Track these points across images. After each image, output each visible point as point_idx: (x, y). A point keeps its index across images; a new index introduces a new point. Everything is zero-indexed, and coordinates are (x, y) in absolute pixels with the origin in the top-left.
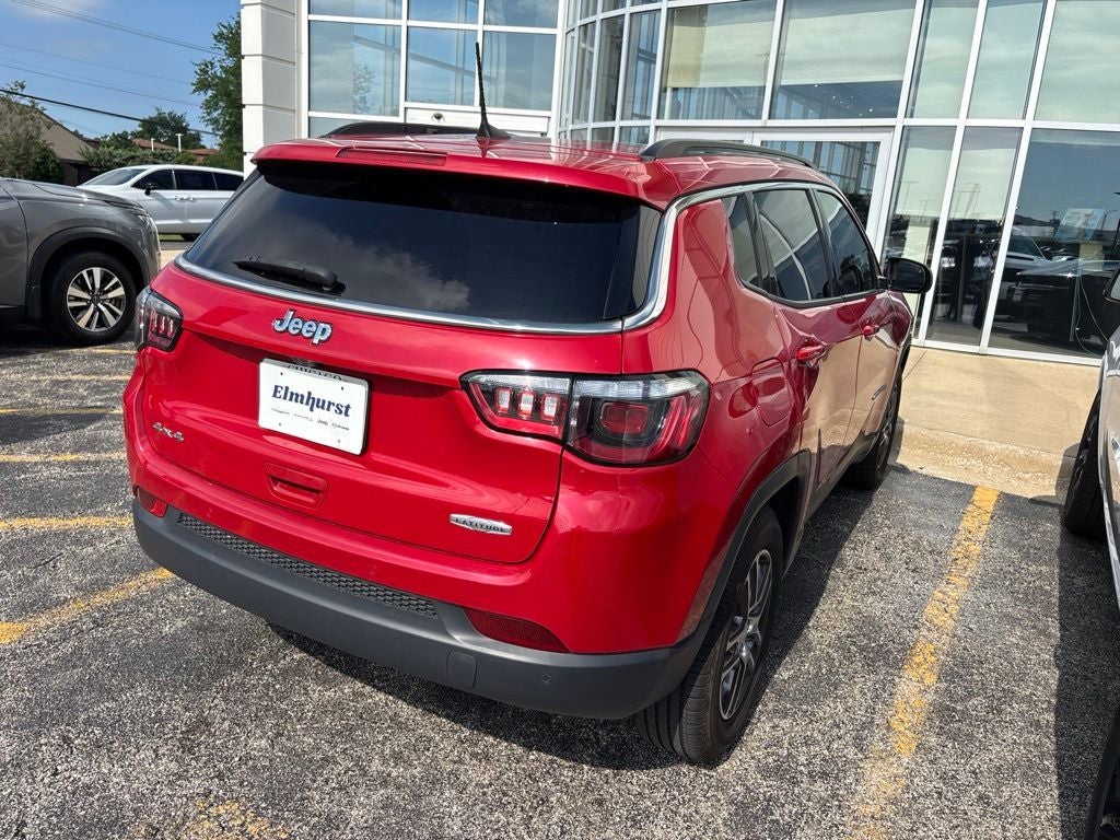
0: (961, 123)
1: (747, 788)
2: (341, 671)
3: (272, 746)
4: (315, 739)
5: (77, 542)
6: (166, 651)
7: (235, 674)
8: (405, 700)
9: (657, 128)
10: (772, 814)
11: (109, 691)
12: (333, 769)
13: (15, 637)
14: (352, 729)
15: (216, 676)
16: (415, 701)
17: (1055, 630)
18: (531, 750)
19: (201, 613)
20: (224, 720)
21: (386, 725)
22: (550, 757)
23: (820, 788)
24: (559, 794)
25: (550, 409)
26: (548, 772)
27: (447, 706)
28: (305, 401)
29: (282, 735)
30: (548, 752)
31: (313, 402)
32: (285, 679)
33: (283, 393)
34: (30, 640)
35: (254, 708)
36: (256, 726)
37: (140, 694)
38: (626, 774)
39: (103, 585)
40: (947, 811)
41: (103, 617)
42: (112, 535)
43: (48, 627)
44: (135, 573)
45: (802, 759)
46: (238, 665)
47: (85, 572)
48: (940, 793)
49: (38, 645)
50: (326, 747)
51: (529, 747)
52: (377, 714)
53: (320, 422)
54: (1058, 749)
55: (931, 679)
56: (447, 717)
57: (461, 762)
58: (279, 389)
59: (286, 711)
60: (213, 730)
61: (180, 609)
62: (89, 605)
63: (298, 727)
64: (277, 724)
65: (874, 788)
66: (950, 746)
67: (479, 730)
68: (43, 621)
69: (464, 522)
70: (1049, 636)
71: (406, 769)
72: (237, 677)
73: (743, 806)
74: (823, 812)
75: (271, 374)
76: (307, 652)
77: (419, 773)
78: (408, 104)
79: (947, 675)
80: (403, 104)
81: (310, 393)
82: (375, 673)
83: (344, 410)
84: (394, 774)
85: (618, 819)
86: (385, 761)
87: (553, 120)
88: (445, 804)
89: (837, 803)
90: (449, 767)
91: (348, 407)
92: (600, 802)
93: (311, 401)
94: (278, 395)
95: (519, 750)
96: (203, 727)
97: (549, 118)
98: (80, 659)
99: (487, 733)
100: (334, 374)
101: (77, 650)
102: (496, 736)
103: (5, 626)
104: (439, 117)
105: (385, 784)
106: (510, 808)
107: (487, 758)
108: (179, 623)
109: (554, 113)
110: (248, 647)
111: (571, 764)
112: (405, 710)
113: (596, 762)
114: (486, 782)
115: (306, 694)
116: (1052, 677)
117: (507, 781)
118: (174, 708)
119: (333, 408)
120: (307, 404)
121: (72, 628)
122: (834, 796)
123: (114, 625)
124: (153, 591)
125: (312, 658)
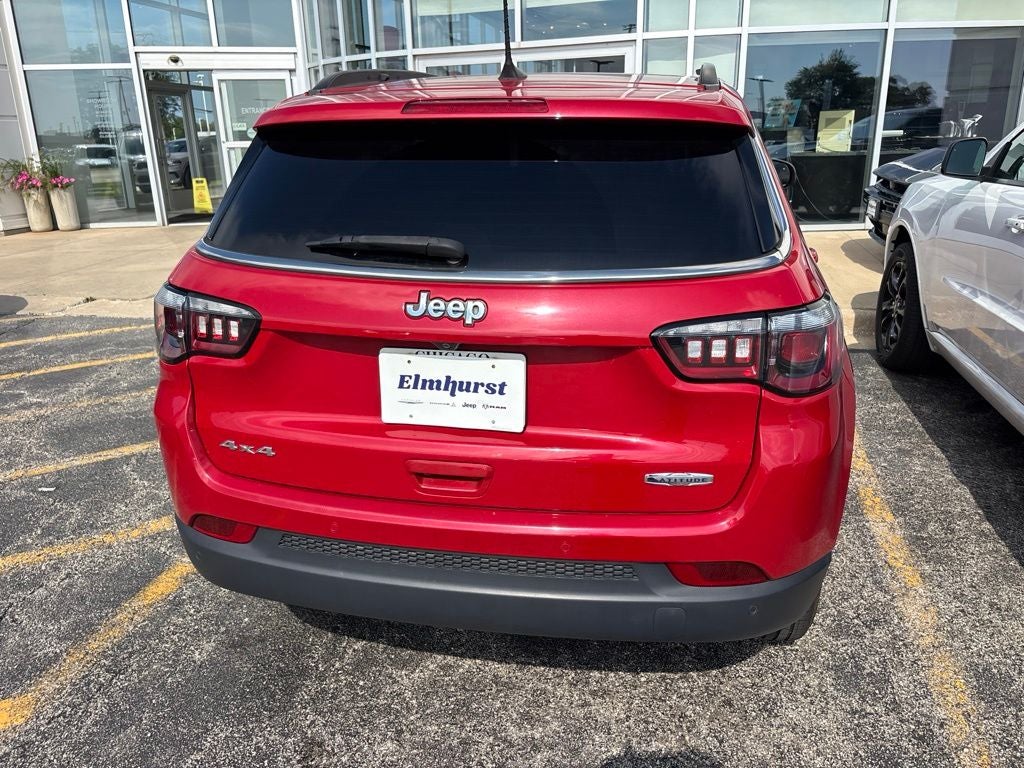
0: (691, 33)
1: (831, 652)
2: (413, 649)
3: (401, 745)
4: (438, 725)
5: (20, 586)
6: (215, 680)
7: (308, 683)
8: (493, 660)
9: (414, 56)
10: (864, 669)
11: (184, 742)
12: (477, 749)
13: (28, 713)
14: (466, 704)
15: (290, 691)
16: (504, 659)
17: (939, 454)
18: (638, 673)
19: (223, 629)
20: (333, 734)
21: (494, 691)
22: (659, 675)
23: (880, 633)
24: (691, 707)
25: (743, 351)
26: (666, 689)
27: (536, 654)
28: (442, 386)
29: (402, 731)
30: (654, 670)
31: (452, 386)
32: (363, 674)
33: (411, 382)
34: (49, 711)
35: (354, 713)
36: (371, 730)
37: (222, 735)
38: (731, 669)
39: (90, 628)
40: (978, 624)
41: (115, 663)
42: (56, 568)
43: (59, 691)
44: (116, 604)
45: (851, 613)
46: (304, 672)
47: (55, 618)
48: (962, 611)
49: (63, 714)
50: (454, 730)
51: (634, 670)
52: (478, 681)
53: (466, 405)
54: (1011, 550)
55: (890, 518)
56: (543, 664)
57: (586, 704)
58: (407, 379)
59: (389, 706)
60: (329, 749)
61: (196, 631)
62: (87, 653)
63: (412, 718)
64: (390, 723)
65: (918, 622)
66: (941, 569)
67: (580, 668)
68: (48, 685)
69: (662, 480)
70: (938, 459)
71: (544, 728)
72: (312, 686)
73: (838, 669)
74: (898, 653)
75: (392, 364)
76: (364, 639)
77: (560, 727)
78: (138, 49)
79: (897, 511)
80: (132, 50)
81: (448, 378)
82: (446, 641)
83: (497, 389)
84: (537, 736)
85: (754, 714)
86: (520, 727)
87: (300, 55)
88: (603, 749)
89: (901, 643)
90: (580, 713)
91: (503, 385)
92: (728, 703)
93: (451, 385)
94: (406, 385)
95: (629, 677)
96: (316, 749)
97: (295, 53)
98: (123, 716)
99: (591, 669)
100: (478, 354)
101: (112, 708)
102: (599, 669)
103: (7, 703)
104: (176, 60)
105: (536, 748)
106: (660, 733)
107: (606, 692)
108: (209, 646)
109: (299, 47)
110: (299, 651)
111: (680, 674)
112: (502, 670)
113: (699, 667)
114: (623, 716)
115: (395, 682)
116: (964, 491)
117: (639, 709)
118: (272, 738)
119: (480, 388)
120: (446, 389)
121: (88, 684)
122: (895, 637)
123: (134, 667)
124: (152, 619)
125: (374, 644)
